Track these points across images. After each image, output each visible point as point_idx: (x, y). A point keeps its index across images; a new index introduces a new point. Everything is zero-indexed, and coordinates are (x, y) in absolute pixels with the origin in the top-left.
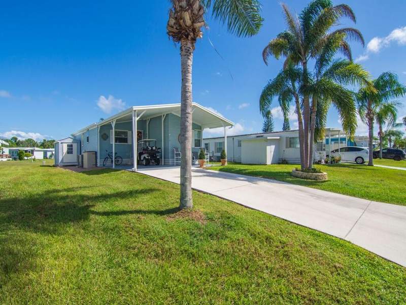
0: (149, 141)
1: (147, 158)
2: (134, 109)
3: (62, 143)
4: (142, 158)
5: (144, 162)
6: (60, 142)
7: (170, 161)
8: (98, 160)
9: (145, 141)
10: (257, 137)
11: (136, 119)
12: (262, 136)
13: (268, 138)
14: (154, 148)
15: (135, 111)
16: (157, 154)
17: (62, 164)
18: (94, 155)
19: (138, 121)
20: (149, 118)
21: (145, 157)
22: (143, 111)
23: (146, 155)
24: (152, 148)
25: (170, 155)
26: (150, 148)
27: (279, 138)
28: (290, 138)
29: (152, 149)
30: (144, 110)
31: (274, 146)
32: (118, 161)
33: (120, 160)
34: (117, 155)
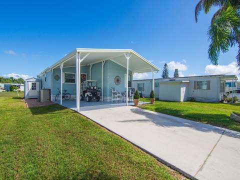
0: (91, 82)
1: (89, 95)
2: (78, 51)
3: (28, 82)
4: (86, 96)
5: (87, 99)
7: (108, 98)
8: (52, 96)
9: (89, 82)
10: (171, 80)
11: (79, 61)
12: (174, 80)
13: (183, 81)
14: (95, 88)
15: (79, 52)
16: (98, 93)
17: (28, 97)
18: (49, 92)
19: (81, 63)
20: (92, 64)
21: (88, 95)
22: (86, 53)
23: (88, 93)
24: (94, 87)
25: (108, 93)
26: (92, 88)
27: (188, 81)
28: (198, 82)
29: (94, 89)
30: (88, 53)
31: (185, 88)
32: (67, 97)
33: (69, 96)
34: (67, 92)
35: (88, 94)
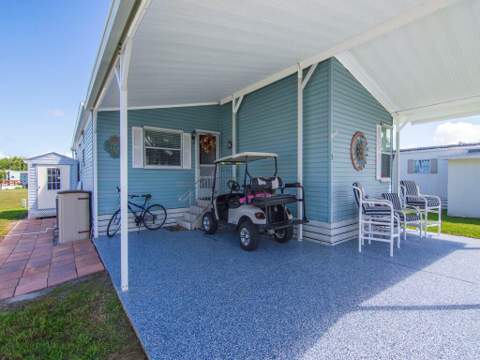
1: (255, 221)
3: (34, 165)
4: (233, 219)
6: (29, 163)
7: (334, 230)
8: (95, 218)
10: (471, 151)
14: (276, 183)
20: (241, 94)
24: (269, 183)
29: (269, 188)
32: (154, 217)
33: (158, 212)
34: (151, 202)
35: (250, 212)
